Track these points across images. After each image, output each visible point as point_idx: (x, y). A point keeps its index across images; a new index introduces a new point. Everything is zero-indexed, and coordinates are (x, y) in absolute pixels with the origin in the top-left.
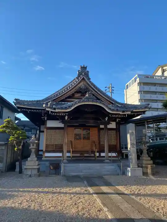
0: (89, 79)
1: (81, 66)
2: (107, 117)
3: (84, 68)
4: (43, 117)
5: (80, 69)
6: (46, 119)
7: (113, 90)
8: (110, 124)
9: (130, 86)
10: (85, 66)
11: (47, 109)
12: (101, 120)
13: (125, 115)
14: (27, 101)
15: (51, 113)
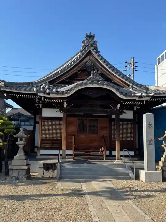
0: (97, 52)
1: (87, 34)
2: (119, 105)
3: (90, 37)
4: (37, 103)
5: (85, 39)
6: (41, 106)
7: (136, 67)
8: (124, 113)
9: (163, 60)
10: (92, 34)
11: (39, 94)
12: (111, 108)
13: (143, 101)
14: (16, 83)
15: (44, 99)
